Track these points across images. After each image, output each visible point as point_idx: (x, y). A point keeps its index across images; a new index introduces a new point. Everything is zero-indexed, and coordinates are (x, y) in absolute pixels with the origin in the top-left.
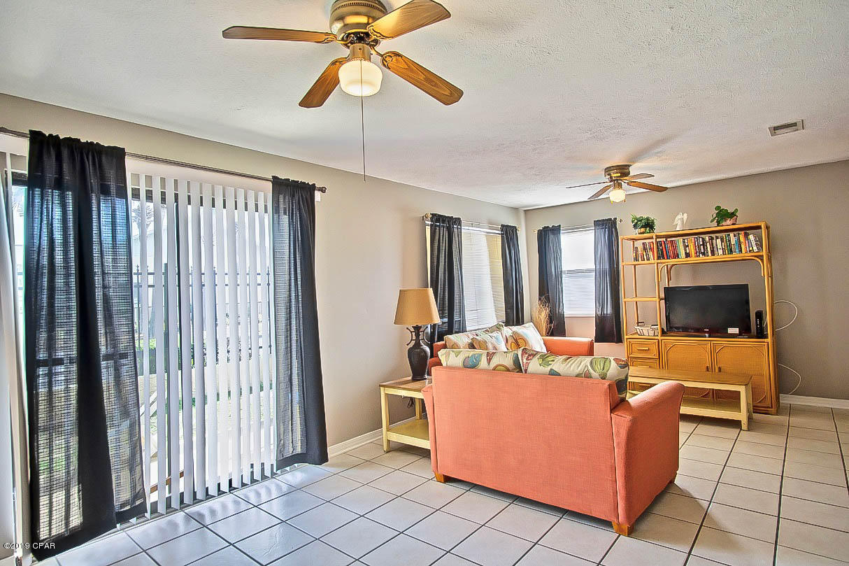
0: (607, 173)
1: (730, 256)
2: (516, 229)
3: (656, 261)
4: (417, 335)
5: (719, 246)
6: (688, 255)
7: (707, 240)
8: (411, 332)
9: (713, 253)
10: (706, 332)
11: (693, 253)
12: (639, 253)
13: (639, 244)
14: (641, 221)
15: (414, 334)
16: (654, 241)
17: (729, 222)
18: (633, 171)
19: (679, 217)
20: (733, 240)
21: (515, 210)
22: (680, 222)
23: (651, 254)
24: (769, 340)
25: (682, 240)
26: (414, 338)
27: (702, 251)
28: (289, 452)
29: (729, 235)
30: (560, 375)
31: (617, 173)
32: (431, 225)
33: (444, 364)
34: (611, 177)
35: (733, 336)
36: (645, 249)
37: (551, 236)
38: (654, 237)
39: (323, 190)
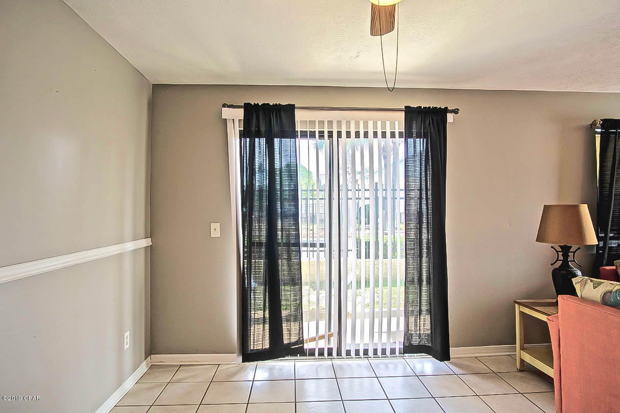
4: (566, 256)
8: (557, 252)
15: (560, 254)
26: (561, 258)
28: (415, 341)
32: (601, 133)
33: (579, 294)
39: (455, 111)
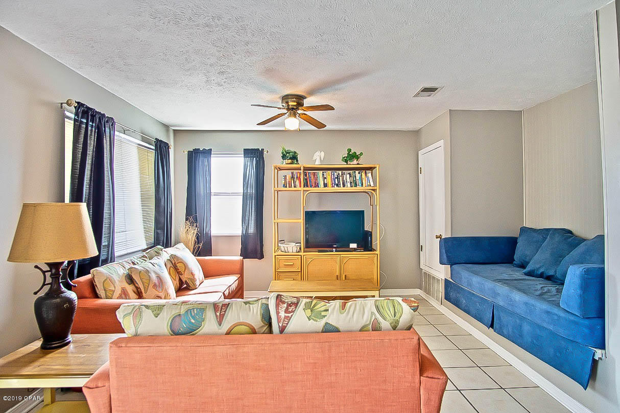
0: (284, 101)
1: (355, 188)
2: (169, 147)
3: (302, 188)
4: (55, 277)
5: (348, 180)
6: (325, 185)
7: (340, 174)
8: (44, 272)
9: (344, 186)
10: (335, 248)
11: (330, 183)
12: (287, 181)
13: (288, 174)
14: (289, 153)
15: (48, 275)
16: (302, 171)
17: (355, 162)
18: (307, 102)
19: (318, 153)
20: (358, 176)
21: (166, 127)
22: (318, 159)
23: (297, 183)
24: (378, 252)
25: (321, 173)
26: (49, 280)
27: (337, 183)
29: (355, 172)
30: (337, 330)
31: (295, 102)
34: (288, 105)
35: (354, 250)
36: (293, 177)
37: (201, 159)
38: (302, 168)
